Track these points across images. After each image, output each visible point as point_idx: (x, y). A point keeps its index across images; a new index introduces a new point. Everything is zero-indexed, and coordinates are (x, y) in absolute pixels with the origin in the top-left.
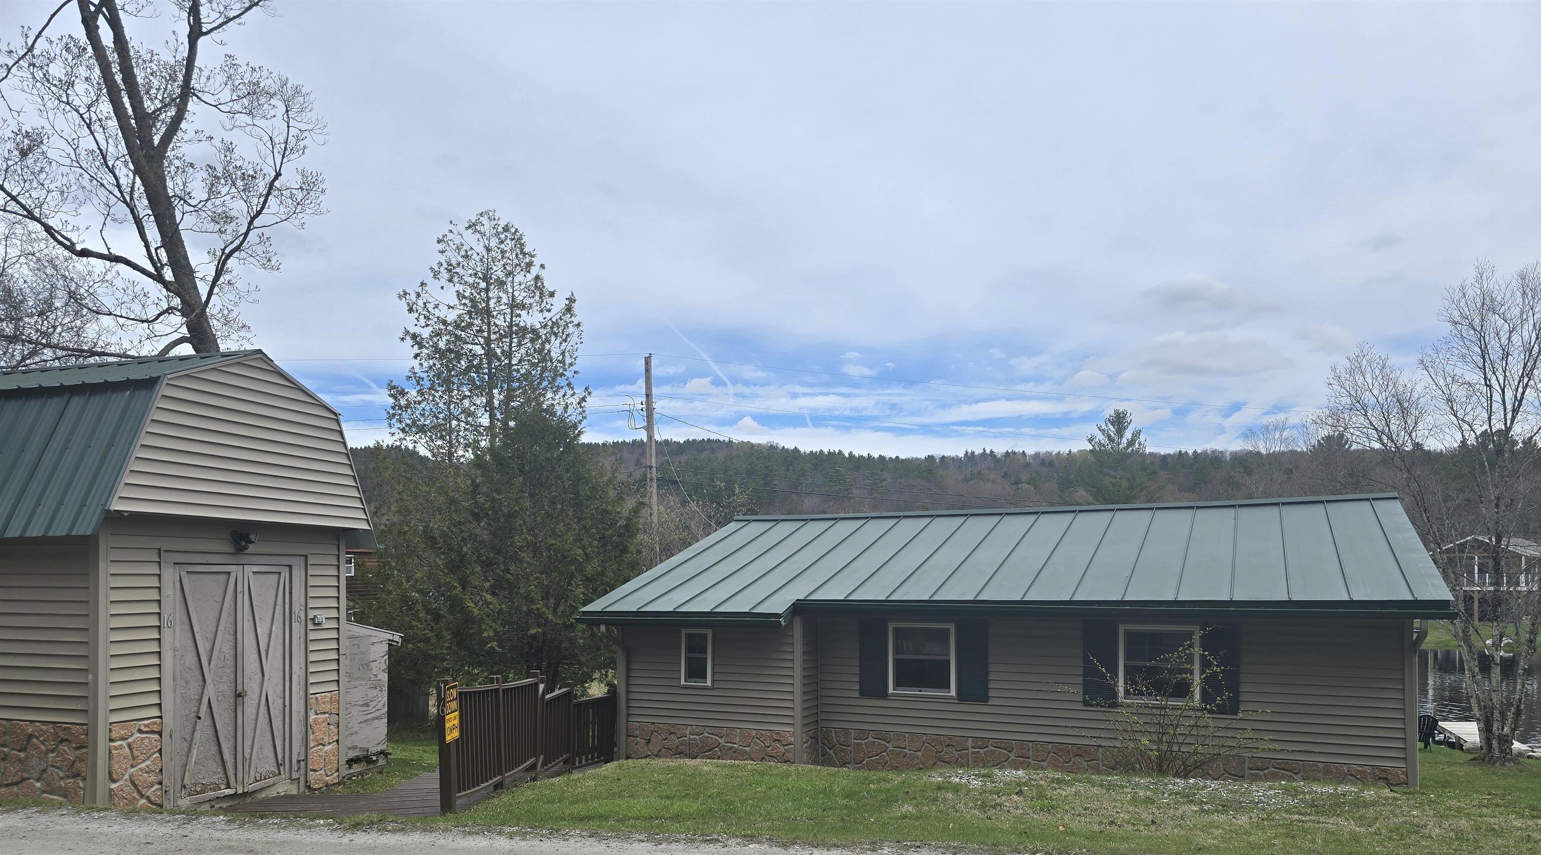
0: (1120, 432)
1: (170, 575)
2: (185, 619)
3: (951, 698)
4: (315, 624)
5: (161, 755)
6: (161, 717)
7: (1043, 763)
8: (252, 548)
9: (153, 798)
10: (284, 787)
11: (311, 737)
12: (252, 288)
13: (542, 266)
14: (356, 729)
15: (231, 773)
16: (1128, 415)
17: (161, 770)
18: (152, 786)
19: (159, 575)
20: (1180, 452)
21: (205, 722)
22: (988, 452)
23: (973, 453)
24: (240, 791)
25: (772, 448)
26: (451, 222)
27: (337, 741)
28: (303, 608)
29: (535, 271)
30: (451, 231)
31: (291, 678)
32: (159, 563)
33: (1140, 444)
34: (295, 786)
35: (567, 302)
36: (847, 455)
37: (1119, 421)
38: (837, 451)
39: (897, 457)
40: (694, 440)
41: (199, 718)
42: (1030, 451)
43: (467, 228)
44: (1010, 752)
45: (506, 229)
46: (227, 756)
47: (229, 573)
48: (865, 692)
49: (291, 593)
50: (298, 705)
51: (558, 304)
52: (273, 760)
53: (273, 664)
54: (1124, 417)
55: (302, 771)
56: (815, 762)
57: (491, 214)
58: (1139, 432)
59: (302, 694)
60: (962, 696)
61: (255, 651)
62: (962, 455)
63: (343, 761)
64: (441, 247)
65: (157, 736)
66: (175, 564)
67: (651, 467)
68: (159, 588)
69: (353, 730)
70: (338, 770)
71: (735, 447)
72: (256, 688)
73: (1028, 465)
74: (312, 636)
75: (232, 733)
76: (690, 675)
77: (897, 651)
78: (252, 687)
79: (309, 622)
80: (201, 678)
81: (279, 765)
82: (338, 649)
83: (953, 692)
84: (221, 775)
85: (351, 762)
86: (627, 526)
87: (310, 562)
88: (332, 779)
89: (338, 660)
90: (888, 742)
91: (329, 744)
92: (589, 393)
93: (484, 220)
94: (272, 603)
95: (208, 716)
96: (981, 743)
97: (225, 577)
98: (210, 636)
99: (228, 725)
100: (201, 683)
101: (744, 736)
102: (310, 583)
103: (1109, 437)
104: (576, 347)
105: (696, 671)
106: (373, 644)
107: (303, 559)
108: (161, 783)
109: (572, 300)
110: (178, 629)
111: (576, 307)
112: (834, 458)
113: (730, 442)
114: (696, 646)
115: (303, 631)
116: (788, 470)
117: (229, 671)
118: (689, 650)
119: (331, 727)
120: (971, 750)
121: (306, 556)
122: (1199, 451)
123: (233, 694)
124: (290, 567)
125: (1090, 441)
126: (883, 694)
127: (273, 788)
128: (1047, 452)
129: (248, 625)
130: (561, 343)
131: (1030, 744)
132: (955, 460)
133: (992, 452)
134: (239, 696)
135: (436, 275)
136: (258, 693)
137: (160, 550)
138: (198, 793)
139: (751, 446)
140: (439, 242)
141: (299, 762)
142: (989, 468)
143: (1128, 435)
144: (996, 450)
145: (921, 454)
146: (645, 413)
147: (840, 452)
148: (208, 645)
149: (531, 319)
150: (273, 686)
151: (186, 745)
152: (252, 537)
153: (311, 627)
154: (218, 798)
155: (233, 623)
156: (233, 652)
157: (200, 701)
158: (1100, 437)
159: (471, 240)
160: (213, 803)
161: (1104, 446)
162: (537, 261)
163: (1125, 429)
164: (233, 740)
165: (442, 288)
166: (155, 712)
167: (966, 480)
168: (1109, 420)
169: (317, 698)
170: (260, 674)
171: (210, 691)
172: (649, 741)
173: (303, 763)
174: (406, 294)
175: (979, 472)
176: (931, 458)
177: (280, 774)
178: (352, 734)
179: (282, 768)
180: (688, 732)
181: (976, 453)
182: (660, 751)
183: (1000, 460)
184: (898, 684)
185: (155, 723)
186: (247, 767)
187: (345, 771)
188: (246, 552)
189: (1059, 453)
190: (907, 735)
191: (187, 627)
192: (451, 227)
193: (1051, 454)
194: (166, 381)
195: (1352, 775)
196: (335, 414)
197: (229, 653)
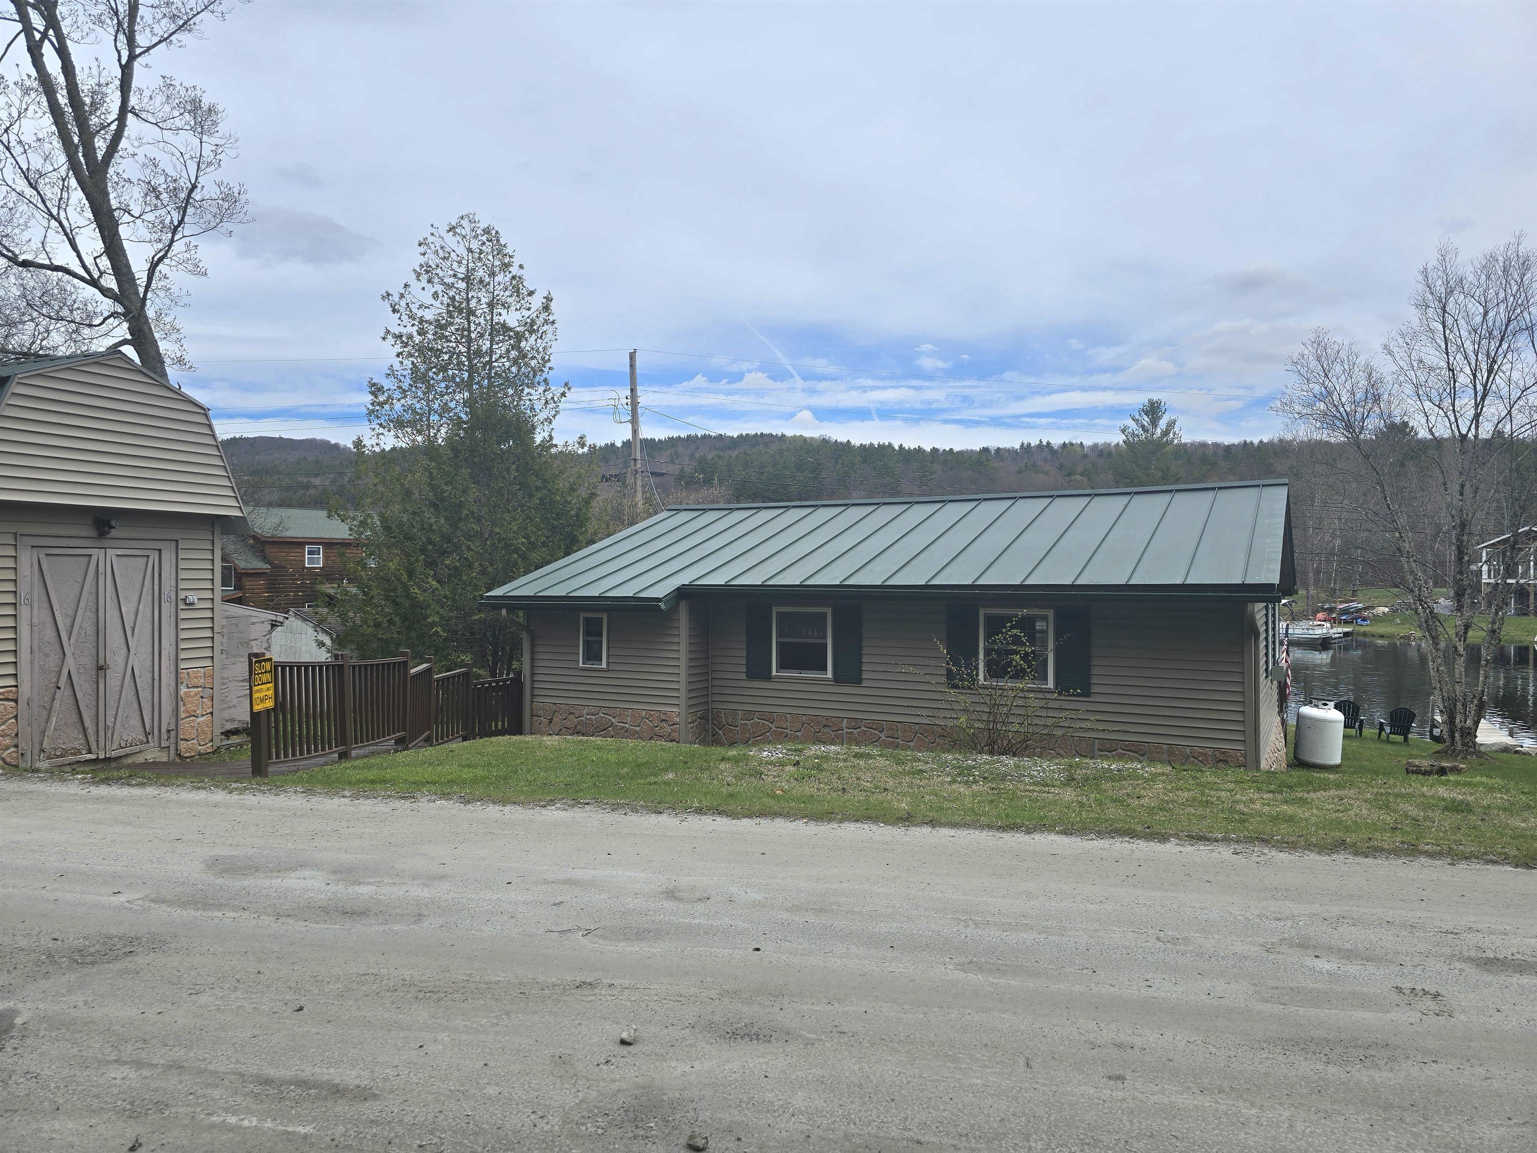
0: (1154, 422)
1: (27, 558)
2: (45, 597)
3: (828, 680)
4: (187, 604)
5: (17, 720)
6: (16, 686)
7: (910, 744)
8: (113, 533)
9: (8, 760)
10: (152, 754)
11: (182, 709)
13: (521, 266)
14: (235, 701)
15: (92, 739)
16: (1162, 404)
17: (17, 735)
18: (7, 749)
19: (15, 557)
20: (1245, 442)
21: (64, 693)
22: (1044, 443)
23: (1029, 444)
24: (102, 756)
26: (432, 226)
27: (212, 713)
28: (173, 589)
29: (514, 270)
30: (432, 234)
31: (160, 654)
32: (16, 545)
33: (1175, 434)
34: (165, 754)
35: (544, 301)
36: (897, 448)
37: (1153, 410)
38: (887, 444)
39: (951, 449)
40: (747, 435)
41: (59, 688)
43: (448, 231)
44: (881, 732)
45: (487, 231)
46: (88, 723)
47: (90, 555)
48: (752, 675)
49: (160, 575)
50: (167, 678)
51: (537, 302)
52: (142, 729)
53: (141, 641)
54: (1158, 407)
55: (172, 740)
56: (703, 742)
57: (471, 217)
58: (1174, 421)
59: (173, 668)
60: (838, 679)
61: (120, 627)
62: (1017, 447)
63: (218, 731)
64: (422, 249)
65: (13, 704)
66: (32, 547)
67: (635, 460)
68: (15, 569)
69: (230, 704)
70: (212, 740)
71: (788, 441)
72: (120, 660)
73: (1085, 456)
74: (183, 615)
75: (94, 703)
76: (588, 658)
77: (779, 635)
78: (116, 660)
79: (180, 603)
80: (61, 651)
81: (147, 734)
82: (212, 628)
83: (830, 674)
84: (83, 741)
85: (228, 734)
87: (180, 546)
88: (208, 748)
89: (213, 638)
90: (772, 723)
91: (203, 715)
92: (569, 389)
93: (465, 223)
94: (138, 584)
95: (68, 686)
96: (855, 723)
97: (86, 559)
98: (71, 613)
99: (90, 695)
100: (61, 656)
101: (634, 716)
102: (181, 566)
103: (1143, 427)
104: (549, 344)
105: (593, 655)
106: (253, 624)
107: (173, 544)
108: (16, 746)
109: (549, 299)
110: (36, 606)
111: (553, 305)
114: (593, 630)
115: (173, 610)
116: (837, 462)
117: (90, 645)
118: (588, 633)
119: (205, 700)
120: (846, 730)
121: (177, 541)
123: (94, 667)
124: (160, 550)
125: (1123, 431)
126: (768, 677)
127: (140, 755)
128: (1105, 443)
129: (111, 604)
130: (536, 340)
131: (899, 725)
132: (1010, 452)
133: (1048, 443)
134: (101, 669)
135: (418, 275)
136: (123, 667)
137: (16, 534)
138: (58, 757)
140: (420, 245)
141: (169, 731)
142: (1045, 460)
143: (1163, 424)
144: (1053, 442)
145: (976, 447)
146: (629, 408)
148: (68, 622)
149: (512, 318)
150: (140, 660)
151: (44, 713)
152: (113, 523)
153: (182, 606)
154: (78, 762)
155: (95, 601)
156: (94, 628)
157: (60, 673)
158: (1132, 425)
159: (451, 241)
160: (74, 766)
161: (1138, 436)
162: (516, 262)
163: (1160, 418)
164: (94, 709)
165: (423, 289)
166: (11, 682)
167: (1020, 472)
168: (1143, 410)
169: (188, 673)
170: (125, 649)
171: (70, 663)
172: (551, 721)
173: (173, 733)
174: (388, 295)
175: (1034, 465)
176: (986, 450)
177: (148, 742)
178: (230, 708)
179: (150, 737)
180: (585, 712)
181: (1032, 445)
182: (561, 730)
183: (1056, 451)
184: (782, 666)
185: (11, 692)
186: (109, 734)
187: (217, 743)
188: (108, 536)
190: (788, 716)
191: (46, 605)
192: (433, 230)
194: (16, 380)
195: (1194, 757)
196: (204, 409)
197: (90, 628)
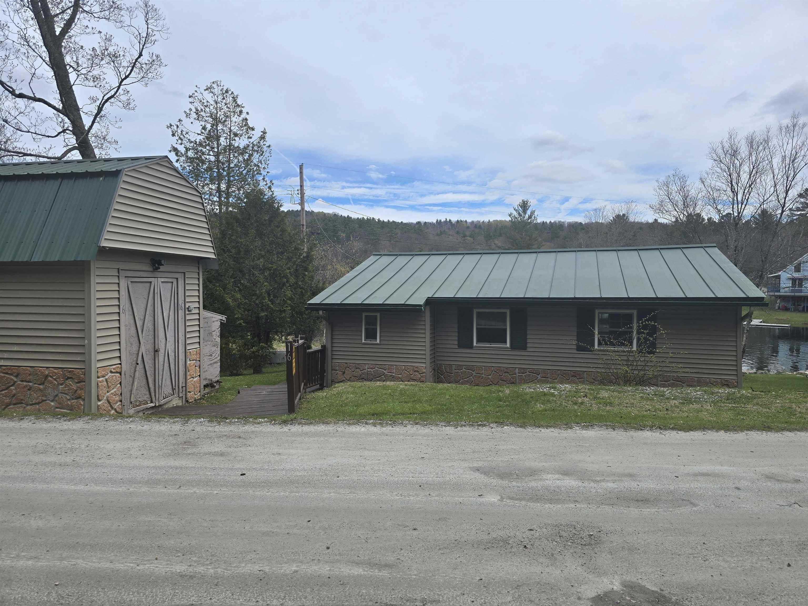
0: (525, 211)
1: (123, 283)
2: (130, 308)
3: (507, 348)
4: (189, 311)
5: (121, 385)
6: (120, 364)
7: (556, 381)
8: (162, 268)
9: (118, 410)
10: (176, 402)
11: (188, 373)
12: (118, 120)
13: (248, 113)
14: (206, 369)
15: (153, 395)
16: (529, 202)
17: (121, 394)
18: (117, 403)
19: (119, 284)
21: (140, 366)
22: (448, 220)
23: (440, 221)
24: (157, 405)
25: (335, 215)
26: (197, 86)
27: (200, 376)
28: (183, 302)
29: (244, 116)
30: (196, 91)
31: (178, 341)
32: (119, 276)
33: (534, 218)
34: (181, 401)
35: (262, 133)
36: (377, 220)
37: (524, 205)
39: (402, 222)
41: (138, 364)
42: (469, 220)
43: (205, 90)
44: (538, 375)
45: (227, 91)
46: (151, 385)
47: (151, 282)
48: (461, 345)
49: (177, 294)
50: (182, 356)
51: (256, 134)
52: (171, 387)
53: (170, 334)
54: (527, 204)
55: (184, 393)
56: (435, 382)
57: (219, 83)
58: (534, 212)
59: (184, 350)
60: (513, 347)
61: (163, 326)
62: (435, 222)
63: (202, 387)
64: (191, 100)
65: (118, 375)
66: (126, 277)
67: (303, 225)
68: (119, 291)
69: (205, 370)
70: (200, 392)
71: (315, 215)
72: (163, 348)
74: (188, 317)
75: (153, 372)
76: (367, 337)
77: (477, 324)
78: (161, 346)
79: (186, 310)
80: (138, 341)
81: (173, 389)
82: (199, 325)
83: (508, 345)
84: (148, 396)
85: (206, 386)
86: (307, 257)
87: (186, 276)
88: (197, 396)
89: (199, 331)
90: (473, 371)
91: (196, 377)
92: (273, 184)
93: (215, 86)
94: (169, 300)
95: (142, 363)
96: (523, 371)
97: (148, 284)
98: (142, 318)
99: (151, 367)
100: (138, 345)
101: (398, 369)
102: (187, 288)
103: (519, 213)
104: (268, 158)
105: (371, 335)
106: (214, 322)
107: (183, 274)
108: (121, 401)
109: (264, 133)
110: (127, 314)
111: (267, 136)
112: (370, 221)
113: (313, 212)
114: (371, 322)
115: (183, 314)
116: (346, 228)
117: (151, 337)
118: (367, 324)
119: (197, 368)
120: (518, 374)
121: (184, 273)
122: (552, 221)
123: (153, 351)
124: (177, 279)
125: (510, 215)
126: (470, 346)
127: (171, 403)
129: (160, 311)
130: (260, 156)
131: (549, 371)
132: (432, 224)
134: (156, 351)
135: (188, 115)
136: (164, 350)
137: (118, 269)
138: (137, 406)
139: (324, 214)
140: (190, 97)
141: (182, 387)
142: (449, 229)
143: (529, 212)
144: (452, 220)
145: (414, 221)
146: (299, 196)
147: (373, 218)
148: (141, 323)
149: (241, 142)
150: (170, 346)
151: (131, 379)
152: (163, 262)
153: (187, 312)
154: (147, 408)
155: (153, 310)
156: (153, 327)
157: (138, 354)
158: (515, 214)
159: (208, 97)
160: (144, 411)
161: (516, 218)
162: (244, 110)
163: (527, 209)
164: (153, 376)
165: (192, 123)
166: (118, 361)
167: (438, 235)
168: (519, 205)
169: (190, 352)
170: (165, 339)
171: (143, 349)
172: (344, 373)
173: (184, 388)
174: (171, 125)
175: (444, 231)
176: (419, 223)
177: (174, 394)
178: (205, 372)
179: (175, 391)
180: (366, 367)
182: (351, 378)
183: (453, 224)
184: (478, 341)
185: (118, 367)
186: (160, 391)
187: (203, 392)
188: (159, 270)
189: (484, 221)
190: (483, 367)
191: (131, 313)
192: (197, 89)
193: (480, 222)
194: (125, 173)
195: (711, 383)
196: (200, 193)
197: (151, 327)
